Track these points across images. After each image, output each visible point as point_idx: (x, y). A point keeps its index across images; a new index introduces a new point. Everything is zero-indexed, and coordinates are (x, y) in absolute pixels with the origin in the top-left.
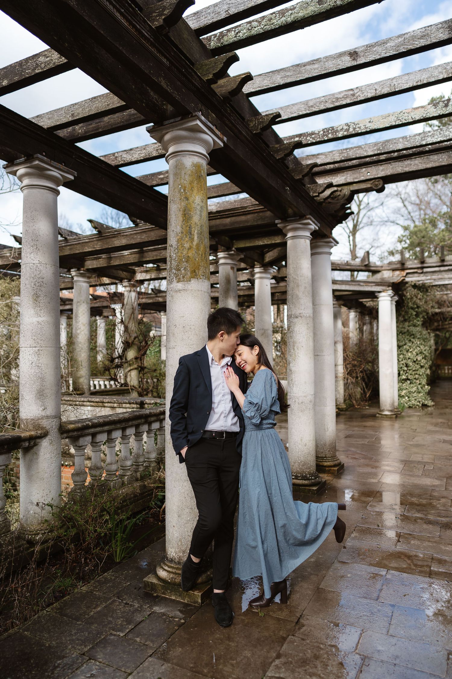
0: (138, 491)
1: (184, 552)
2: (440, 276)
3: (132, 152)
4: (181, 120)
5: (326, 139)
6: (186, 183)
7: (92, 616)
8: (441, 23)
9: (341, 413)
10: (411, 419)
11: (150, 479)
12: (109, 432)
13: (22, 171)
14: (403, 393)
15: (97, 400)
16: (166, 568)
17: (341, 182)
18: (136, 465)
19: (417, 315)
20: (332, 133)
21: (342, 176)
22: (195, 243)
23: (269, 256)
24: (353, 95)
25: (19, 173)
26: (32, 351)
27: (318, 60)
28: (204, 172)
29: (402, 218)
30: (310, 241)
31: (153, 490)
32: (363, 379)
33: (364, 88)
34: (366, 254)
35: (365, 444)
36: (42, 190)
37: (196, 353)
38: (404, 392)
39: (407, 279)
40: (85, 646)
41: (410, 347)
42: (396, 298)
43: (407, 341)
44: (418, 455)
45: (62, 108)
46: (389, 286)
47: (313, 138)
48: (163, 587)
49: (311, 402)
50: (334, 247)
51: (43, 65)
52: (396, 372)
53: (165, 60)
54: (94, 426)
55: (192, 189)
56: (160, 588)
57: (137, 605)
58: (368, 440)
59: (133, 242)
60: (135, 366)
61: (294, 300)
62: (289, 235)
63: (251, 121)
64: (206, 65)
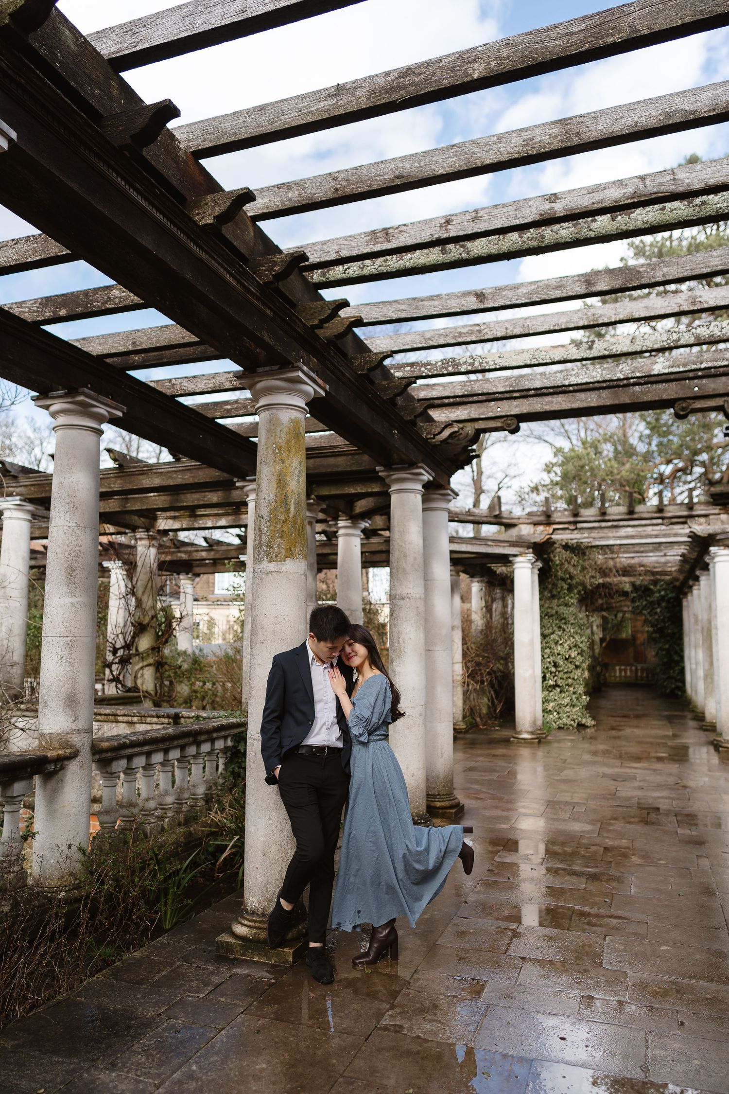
0: (182, 839)
1: (270, 901)
2: (601, 535)
3: (196, 380)
4: (279, 369)
5: (445, 372)
6: (282, 442)
7: (158, 981)
8: (578, 276)
9: (459, 736)
10: (561, 745)
11: (196, 823)
12: (148, 755)
13: (57, 406)
14: (550, 706)
15: (107, 711)
16: (246, 922)
17: (463, 418)
18: (177, 803)
19: (570, 589)
20: (453, 366)
21: (465, 409)
22: (291, 515)
23: (361, 506)
24: (480, 331)
25: (54, 408)
26: (62, 643)
27: (438, 297)
28: (302, 430)
29: (552, 432)
30: (422, 496)
31: (200, 838)
32: (491, 685)
33: (492, 325)
34: (496, 499)
35: (493, 780)
36: (84, 432)
37: (294, 651)
38: (552, 704)
39: (554, 537)
40: (160, 1008)
41: (560, 636)
42: (539, 564)
43: (555, 628)
44: (566, 794)
45: (119, 333)
46: (528, 548)
47: (429, 370)
48: (242, 947)
49: (420, 715)
50: (454, 501)
51: (117, 300)
52: (539, 675)
53: (269, 312)
54: (133, 745)
55: (289, 450)
56: (238, 949)
57: (211, 968)
58: (497, 774)
59: (171, 482)
60: (151, 661)
61: (400, 576)
62: (394, 487)
63: (356, 358)
64: (311, 308)
